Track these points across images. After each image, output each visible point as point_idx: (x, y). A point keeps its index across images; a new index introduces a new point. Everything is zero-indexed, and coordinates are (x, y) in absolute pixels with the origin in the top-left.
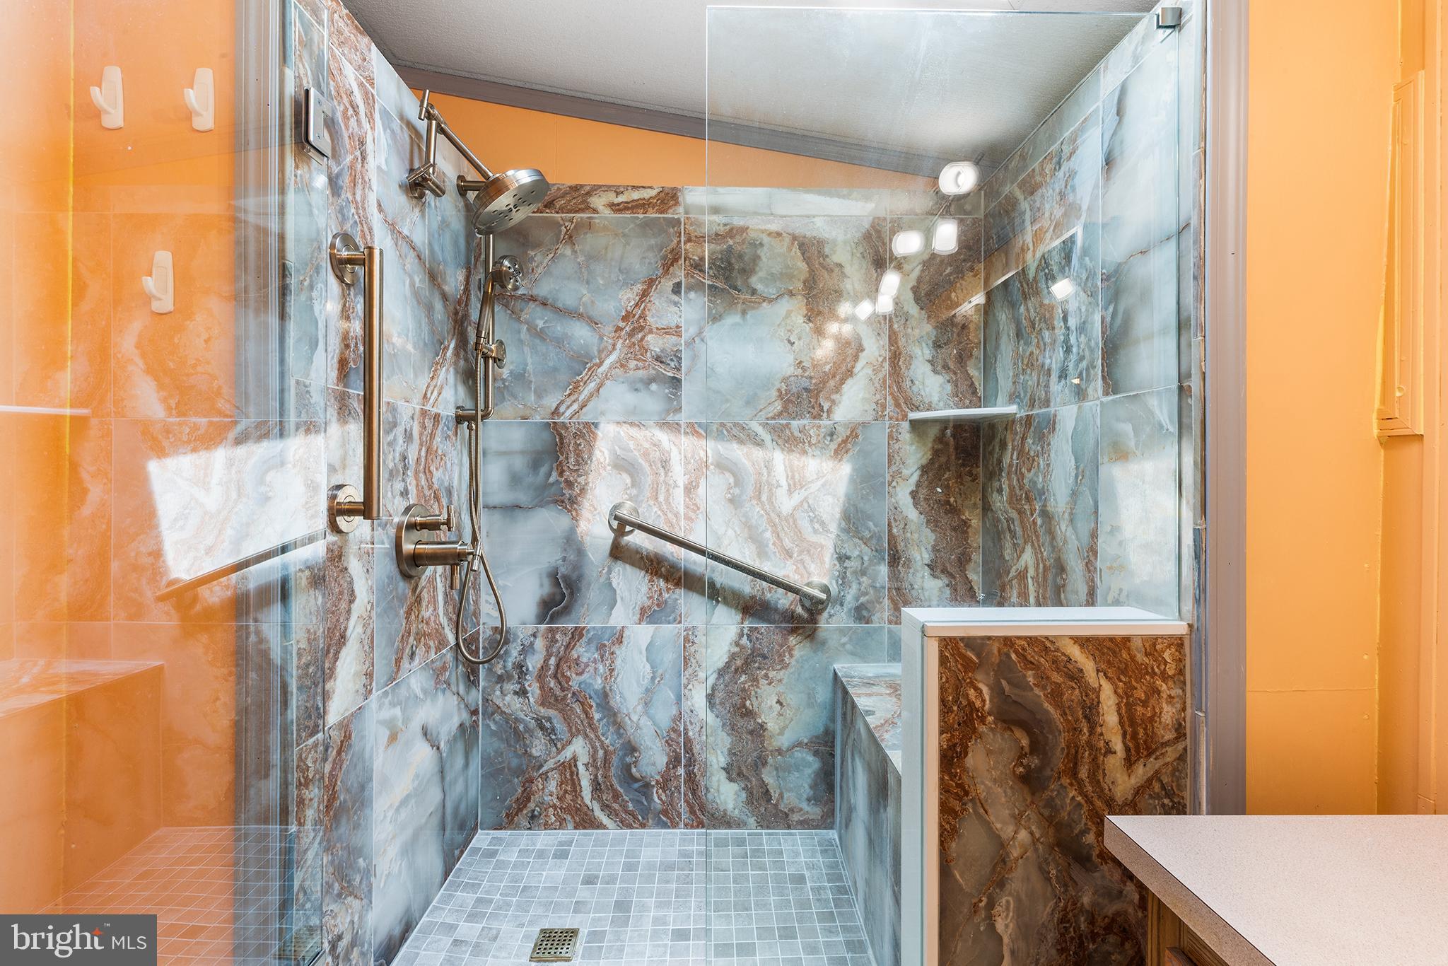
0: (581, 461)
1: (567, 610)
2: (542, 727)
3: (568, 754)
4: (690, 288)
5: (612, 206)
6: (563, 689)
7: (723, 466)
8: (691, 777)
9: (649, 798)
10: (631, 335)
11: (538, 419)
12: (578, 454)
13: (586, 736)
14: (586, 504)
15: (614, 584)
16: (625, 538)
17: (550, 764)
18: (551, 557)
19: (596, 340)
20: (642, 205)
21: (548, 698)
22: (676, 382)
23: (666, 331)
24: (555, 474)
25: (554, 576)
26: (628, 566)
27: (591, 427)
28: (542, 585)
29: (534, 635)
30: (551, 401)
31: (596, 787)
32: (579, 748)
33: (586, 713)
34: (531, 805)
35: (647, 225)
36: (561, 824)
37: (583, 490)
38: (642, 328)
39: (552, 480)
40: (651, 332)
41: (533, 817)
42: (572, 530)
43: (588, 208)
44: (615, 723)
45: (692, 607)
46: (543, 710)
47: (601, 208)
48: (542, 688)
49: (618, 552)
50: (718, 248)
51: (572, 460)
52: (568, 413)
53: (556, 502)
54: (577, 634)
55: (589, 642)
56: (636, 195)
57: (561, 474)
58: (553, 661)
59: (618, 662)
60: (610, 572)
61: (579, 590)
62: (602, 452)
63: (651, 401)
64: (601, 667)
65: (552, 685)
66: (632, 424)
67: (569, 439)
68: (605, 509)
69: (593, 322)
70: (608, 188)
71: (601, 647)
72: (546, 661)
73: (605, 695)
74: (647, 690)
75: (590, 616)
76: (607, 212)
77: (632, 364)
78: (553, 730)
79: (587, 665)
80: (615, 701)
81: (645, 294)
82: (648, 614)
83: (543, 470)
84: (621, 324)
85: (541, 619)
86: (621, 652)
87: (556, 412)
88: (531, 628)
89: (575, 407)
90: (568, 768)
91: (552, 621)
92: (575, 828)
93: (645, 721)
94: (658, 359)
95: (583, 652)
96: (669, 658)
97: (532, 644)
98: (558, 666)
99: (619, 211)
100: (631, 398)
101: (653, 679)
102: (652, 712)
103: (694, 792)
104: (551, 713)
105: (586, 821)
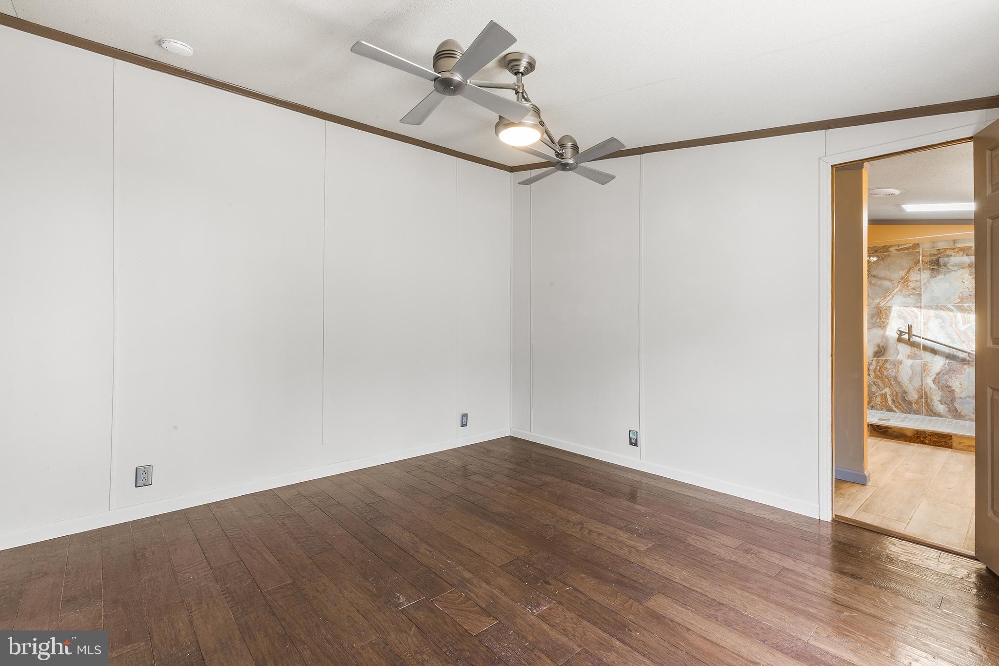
0: (887, 317)
1: (883, 354)
2: (875, 384)
3: (884, 391)
4: (924, 269)
5: (896, 250)
6: (882, 375)
7: (937, 317)
8: (926, 402)
9: (912, 406)
10: (903, 283)
11: (873, 306)
12: (886, 314)
13: (890, 387)
14: (888, 328)
15: (899, 349)
16: (903, 336)
17: (878, 394)
18: (878, 341)
19: (892, 284)
20: (908, 249)
21: (876, 377)
22: (920, 295)
23: (916, 281)
24: (878, 320)
25: (879, 346)
26: (903, 344)
27: (890, 308)
28: (874, 348)
29: (872, 360)
30: (877, 301)
31: (893, 401)
32: (887, 390)
33: (890, 382)
34: (872, 404)
35: (909, 253)
36: (882, 409)
37: (887, 324)
38: (907, 281)
39: (877, 321)
40: (911, 282)
41: (872, 407)
42: (885, 334)
43: (889, 251)
44: (899, 385)
45: (928, 356)
46: (875, 380)
47: (893, 251)
48: (875, 374)
49: (900, 340)
50: (935, 258)
51: (884, 316)
52: (883, 304)
53: (879, 327)
54: (886, 361)
55: (890, 363)
56: (905, 246)
57: (881, 320)
58: (878, 367)
59: (900, 369)
60: (897, 345)
61: (887, 349)
62: (894, 313)
63: (911, 300)
64: (894, 370)
65: (878, 373)
66: (904, 306)
67: (883, 310)
68: (896, 329)
69: (890, 280)
70: (895, 245)
71: (894, 365)
72: (876, 367)
73: (896, 378)
74: (910, 377)
75: (890, 356)
76: (895, 252)
77: (904, 290)
78: (879, 385)
79: (889, 369)
80: (900, 379)
81: (908, 272)
82: (909, 357)
83: (875, 319)
84: (900, 280)
85: (874, 356)
86: (901, 367)
87: (879, 304)
88: (871, 359)
89: (885, 302)
90: (884, 396)
91: (878, 357)
92: (887, 411)
93: (909, 385)
94: (913, 289)
95: (887, 365)
96: (918, 369)
97: (871, 363)
98: (880, 369)
99: (899, 251)
100: (904, 300)
101: (913, 374)
102: (912, 383)
103: (928, 406)
104: (878, 381)
105: (890, 410)
